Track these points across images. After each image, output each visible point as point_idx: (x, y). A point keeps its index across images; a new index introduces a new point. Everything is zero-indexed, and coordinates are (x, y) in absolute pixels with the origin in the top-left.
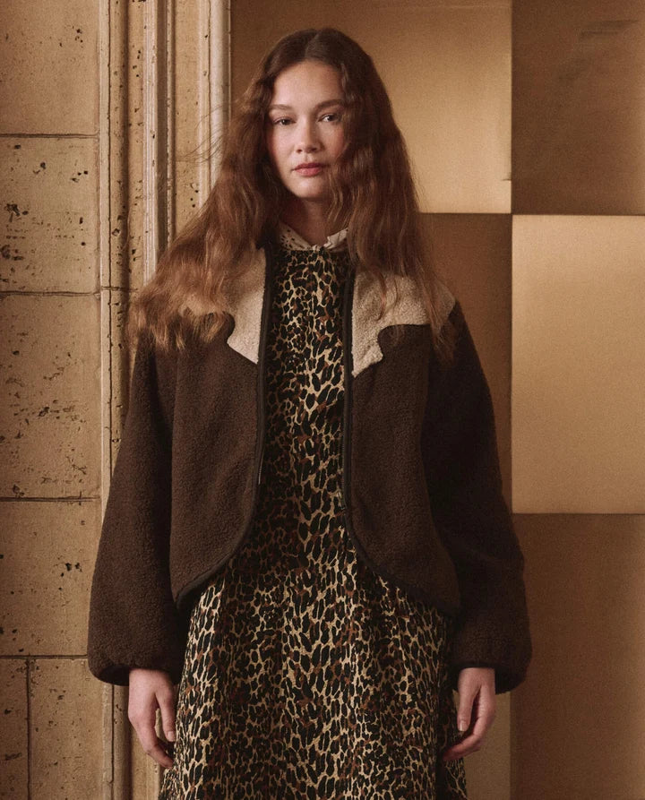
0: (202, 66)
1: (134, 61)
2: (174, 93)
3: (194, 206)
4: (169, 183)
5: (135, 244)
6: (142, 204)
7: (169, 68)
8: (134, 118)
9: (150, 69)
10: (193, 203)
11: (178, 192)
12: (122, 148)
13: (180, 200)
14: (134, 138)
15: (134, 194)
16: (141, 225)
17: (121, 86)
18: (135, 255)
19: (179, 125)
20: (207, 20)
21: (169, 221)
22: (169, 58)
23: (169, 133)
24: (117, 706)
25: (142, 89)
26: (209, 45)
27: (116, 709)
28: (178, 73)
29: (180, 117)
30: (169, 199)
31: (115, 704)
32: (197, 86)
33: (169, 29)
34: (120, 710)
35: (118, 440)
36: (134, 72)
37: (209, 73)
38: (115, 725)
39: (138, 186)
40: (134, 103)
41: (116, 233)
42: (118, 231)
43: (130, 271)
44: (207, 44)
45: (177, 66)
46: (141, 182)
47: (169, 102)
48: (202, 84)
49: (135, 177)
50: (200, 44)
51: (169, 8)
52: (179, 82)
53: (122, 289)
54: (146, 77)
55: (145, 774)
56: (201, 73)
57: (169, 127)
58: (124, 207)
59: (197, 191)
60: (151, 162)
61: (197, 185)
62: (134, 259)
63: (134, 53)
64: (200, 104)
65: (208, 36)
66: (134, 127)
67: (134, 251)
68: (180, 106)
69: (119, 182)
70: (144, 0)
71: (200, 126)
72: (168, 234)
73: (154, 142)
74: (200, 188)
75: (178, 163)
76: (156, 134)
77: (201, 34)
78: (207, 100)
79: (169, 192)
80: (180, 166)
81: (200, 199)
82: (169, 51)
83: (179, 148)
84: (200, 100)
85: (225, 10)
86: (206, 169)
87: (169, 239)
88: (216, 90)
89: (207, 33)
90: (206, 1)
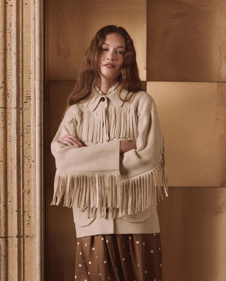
0: (32, 29)
1: (8, 27)
2: (22, 39)
3: (30, 78)
4: (21, 70)
5: (8, 92)
6: (11, 78)
7: (21, 30)
8: (8, 47)
9: (14, 30)
10: (29, 77)
11: (24, 73)
12: (4, 58)
13: (25, 76)
14: (8, 54)
15: (8, 74)
16: (11, 85)
17: (3, 36)
18: (9, 96)
19: (24, 50)
20: (34, 13)
21: (21, 84)
22: (21, 26)
23: (21, 53)
24: (2, 255)
25: (11, 37)
26: (35, 22)
27: (2, 256)
28: (24, 31)
29: (24, 48)
30: (21, 76)
31: (2, 254)
32: (30, 37)
33: (21, 16)
34: (4, 256)
35: (2, 161)
36: (8, 31)
37: (35, 32)
38: (2, 261)
39: (10, 71)
40: (8, 42)
41: (2, 88)
42: (2, 87)
43: (7, 101)
45: (24, 29)
46: (11, 70)
47: (21, 42)
48: (32, 35)
49: (8, 68)
50: (32, 21)
51: (21, 8)
52: (24, 35)
53: (4, 108)
54: (12, 33)
55: (12, 279)
56: (32, 32)
57: (21, 51)
58: (5, 79)
59: (31, 73)
60: (14, 63)
61: (31, 71)
62: (8, 97)
63: (8, 24)
64: (32, 42)
65: (34, 19)
66: (8, 51)
67: (8, 94)
68: (24, 44)
69: (3, 70)
70: (12, 6)
71: (32, 50)
72: (20, 88)
73: (15, 56)
74: (32, 72)
75: (24, 63)
76: (16, 53)
77: (32, 18)
78: (34, 41)
79: (21, 74)
80: (25, 64)
81: (32, 76)
82: (21, 23)
83: (25, 58)
84: (32, 41)
85: (40, 9)
86: (34, 66)
87: (21, 90)
88: (37, 38)
89: (34, 17)
90: (34, 6)
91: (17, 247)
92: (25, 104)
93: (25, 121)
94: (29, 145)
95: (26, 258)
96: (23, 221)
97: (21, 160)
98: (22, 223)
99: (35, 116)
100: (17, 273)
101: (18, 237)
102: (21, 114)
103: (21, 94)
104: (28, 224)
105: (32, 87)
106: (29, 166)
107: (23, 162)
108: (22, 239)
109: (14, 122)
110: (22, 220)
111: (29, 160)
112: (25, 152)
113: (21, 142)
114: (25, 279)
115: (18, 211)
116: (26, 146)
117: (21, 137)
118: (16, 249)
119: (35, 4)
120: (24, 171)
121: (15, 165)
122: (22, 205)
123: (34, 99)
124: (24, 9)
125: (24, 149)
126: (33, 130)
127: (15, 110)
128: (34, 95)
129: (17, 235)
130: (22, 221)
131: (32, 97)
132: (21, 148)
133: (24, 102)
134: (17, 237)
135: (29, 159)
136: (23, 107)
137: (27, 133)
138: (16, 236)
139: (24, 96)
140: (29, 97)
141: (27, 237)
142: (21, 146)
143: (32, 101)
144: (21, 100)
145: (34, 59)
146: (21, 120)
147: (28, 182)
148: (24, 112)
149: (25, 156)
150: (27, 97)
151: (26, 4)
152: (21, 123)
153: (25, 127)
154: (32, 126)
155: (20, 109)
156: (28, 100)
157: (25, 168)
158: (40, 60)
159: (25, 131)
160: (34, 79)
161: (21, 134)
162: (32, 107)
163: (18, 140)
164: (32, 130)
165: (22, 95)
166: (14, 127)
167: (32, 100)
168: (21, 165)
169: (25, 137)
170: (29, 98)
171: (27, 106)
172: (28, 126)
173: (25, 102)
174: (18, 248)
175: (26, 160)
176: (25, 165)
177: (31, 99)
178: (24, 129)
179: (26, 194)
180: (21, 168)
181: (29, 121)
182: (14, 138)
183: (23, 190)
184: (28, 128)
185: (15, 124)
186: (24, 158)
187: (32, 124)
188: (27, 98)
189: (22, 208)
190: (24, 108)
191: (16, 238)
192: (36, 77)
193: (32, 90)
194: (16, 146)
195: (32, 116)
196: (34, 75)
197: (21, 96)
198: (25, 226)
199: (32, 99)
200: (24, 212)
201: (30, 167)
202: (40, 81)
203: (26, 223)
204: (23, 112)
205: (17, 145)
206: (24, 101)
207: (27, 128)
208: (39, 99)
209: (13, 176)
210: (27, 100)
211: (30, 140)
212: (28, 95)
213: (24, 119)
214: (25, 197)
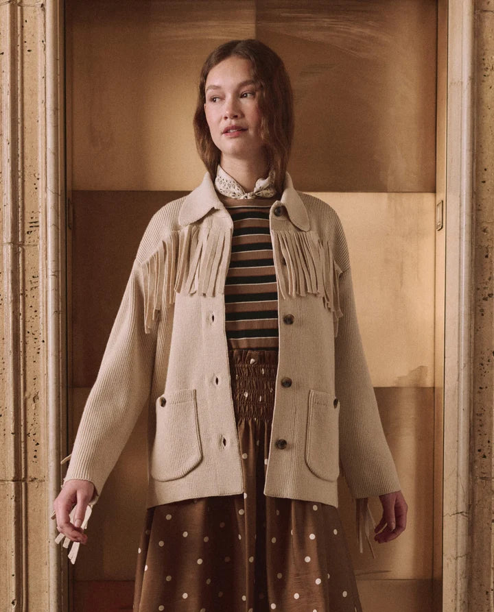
0: (40, 97)
2: (22, 115)
3: (36, 188)
4: (20, 174)
7: (19, 98)
9: (6, 98)
10: (35, 186)
11: (26, 180)
13: (27, 184)
16: (2, 201)
19: (26, 135)
20: (43, 67)
21: (20, 199)
22: (19, 91)
23: (20, 141)
26: (46, 84)
28: (25, 101)
29: (27, 130)
30: (20, 184)
32: (37, 111)
33: (19, 72)
37: (45, 102)
44: (43, 82)
45: (25, 97)
46: (1, 173)
47: (19, 121)
48: (40, 109)
50: (39, 82)
51: (19, 58)
52: (26, 107)
54: (3, 104)
55: (6, 557)
56: (40, 101)
57: (20, 137)
59: (38, 179)
60: (7, 160)
61: (38, 174)
64: (40, 121)
65: (44, 78)
68: (26, 124)
70: (3, 53)
71: (40, 136)
72: (19, 207)
73: (9, 147)
74: (40, 177)
75: (25, 160)
76: (10, 142)
77: (40, 77)
78: (44, 119)
79: (20, 180)
80: (27, 163)
81: (40, 184)
82: (19, 86)
83: (26, 151)
84: (39, 119)
85: (56, 60)
86: (44, 165)
87: (20, 210)
88: (50, 113)
89: (43, 75)
90: (43, 53)
91: (13, 500)
92: (27, 236)
93: (28, 267)
94: (36, 311)
95: (30, 519)
96: (26, 452)
97: (21, 339)
98: (23, 455)
99: (46, 259)
100: (13, 547)
101: (17, 480)
102: (21, 255)
103: (20, 218)
104: (35, 457)
105: (40, 205)
106: (36, 351)
107: (25, 343)
108: (23, 484)
109: (8, 270)
110: (23, 449)
111: (36, 339)
112: (28, 325)
113: (21, 307)
114: (29, 557)
115: (16, 433)
116: (29, 313)
117: (21, 296)
118: (13, 503)
119: (45, 50)
120: (27, 359)
121: (10, 348)
122: (22, 423)
123: (44, 228)
124: (26, 59)
125: (27, 319)
126: (43, 283)
127: (9, 247)
128: (44, 220)
129: (14, 478)
130: (23, 452)
131: (40, 224)
132: (21, 317)
133: (26, 232)
134: (13, 481)
135: (34, 337)
136: (23, 241)
137: (31, 289)
138: (12, 478)
139: (26, 222)
140: (35, 222)
141: (32, 481)
142: (20, 314)
143: (41, 230)
144: (20, 229)
145: (44, 154)
146: (21, 266)
147: (35, 379)
148: (26, 251)
149: (28, 332)
150: (32, 223)
151: (29, 51)
152: (21, 271)
153: (28, 278)
154: (41, 277)
155: (19, 245)
156: (34, 228)
157: (28, 355)
158: (56, 154)
159: (28, 286)
160: (44, 190)
161: (21, 292)
162: (41, 242)
163: (15, 302)
164: (41, 284)
165: (23, 220)
166: (8, 277)
167: (40, 228)
168: (21, 349)
169: (29, 296)
170: (35, 224)
171: (32, 240)
172: (33, 277)
173: (28, 233)
174: (15, 501)
175: (30, 340)
176: (28, 348)
177: (38, 226)
178: (26, 281)
179: (30, 401)
180: (22, 354)
181: (35, 268)
182: (8, 298)
183: (24, 395)
184: (33, 280)
185: (10, 274)
186: (27, 335)
187: (40, 272)
188: (31, 225)
189: (22, 428)
190: (26, 243)
191: (12, 483)
192: (48, 186)
193: (40, 211)
194: (11, 314)
195: (40, 257)
196: (44, 183)
197: (20, 221)
198: (29, 460)
199: (41, 226)
200: (26, 435)
201: (38, 353)
202: (56, 194)
203: (31, 454)
204: (24, 251)
205: (13, 312)
206: (26, 230)
207: (31, 281)
208: (53, 227)
209: (6, 368)
210: (32, 229)
211: (37, 303)
212: (34, 220)
213: (27, 263)
214: (28, 407)
